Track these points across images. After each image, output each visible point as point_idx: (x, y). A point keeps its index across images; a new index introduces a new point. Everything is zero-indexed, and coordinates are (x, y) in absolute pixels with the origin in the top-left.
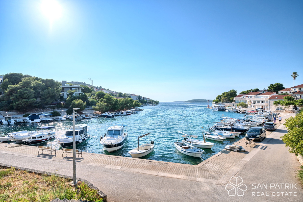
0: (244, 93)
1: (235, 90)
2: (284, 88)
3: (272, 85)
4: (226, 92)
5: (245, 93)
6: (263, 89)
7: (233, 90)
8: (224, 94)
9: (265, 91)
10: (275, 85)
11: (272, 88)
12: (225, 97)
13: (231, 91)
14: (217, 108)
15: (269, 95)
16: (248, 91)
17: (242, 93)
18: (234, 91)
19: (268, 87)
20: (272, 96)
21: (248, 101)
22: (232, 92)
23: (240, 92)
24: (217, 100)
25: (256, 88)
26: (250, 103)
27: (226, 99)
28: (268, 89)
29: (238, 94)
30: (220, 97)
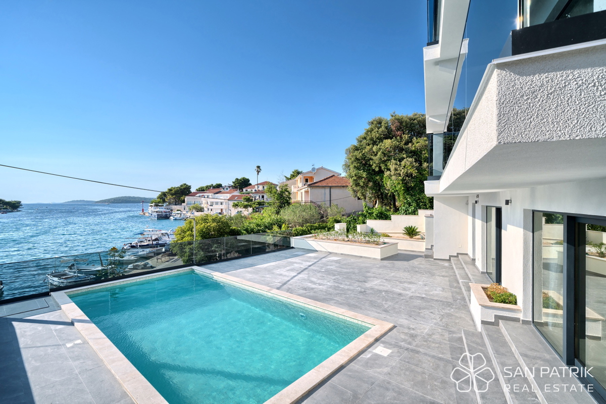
0: (202, 190)
1: (189, 185)
2: (250, 184)
3: (237, 179)
4: (173, 187)
5: (204, 190)
6: (227, 185)
7: (185, 184)
8: (170, 190)
9: (229, 187)
10: (240, 180)
11: (238, 183)
12: (172, 195)
13: (182, 186)
14: (155, 214)
15: (228, 195)
16: (207, 187)
17: (199, 189)
18: (187, 185)
19: (233, 183)
20: (232, 196)
21: (203, 202)
22: (184, 187)
23: (197, 188)
24: (159, 200)
25: (219, 183)
26: (205, 205)
27: (174, 198)
28: (233, 184)
29: (193, 190)
30: (164, 194)
